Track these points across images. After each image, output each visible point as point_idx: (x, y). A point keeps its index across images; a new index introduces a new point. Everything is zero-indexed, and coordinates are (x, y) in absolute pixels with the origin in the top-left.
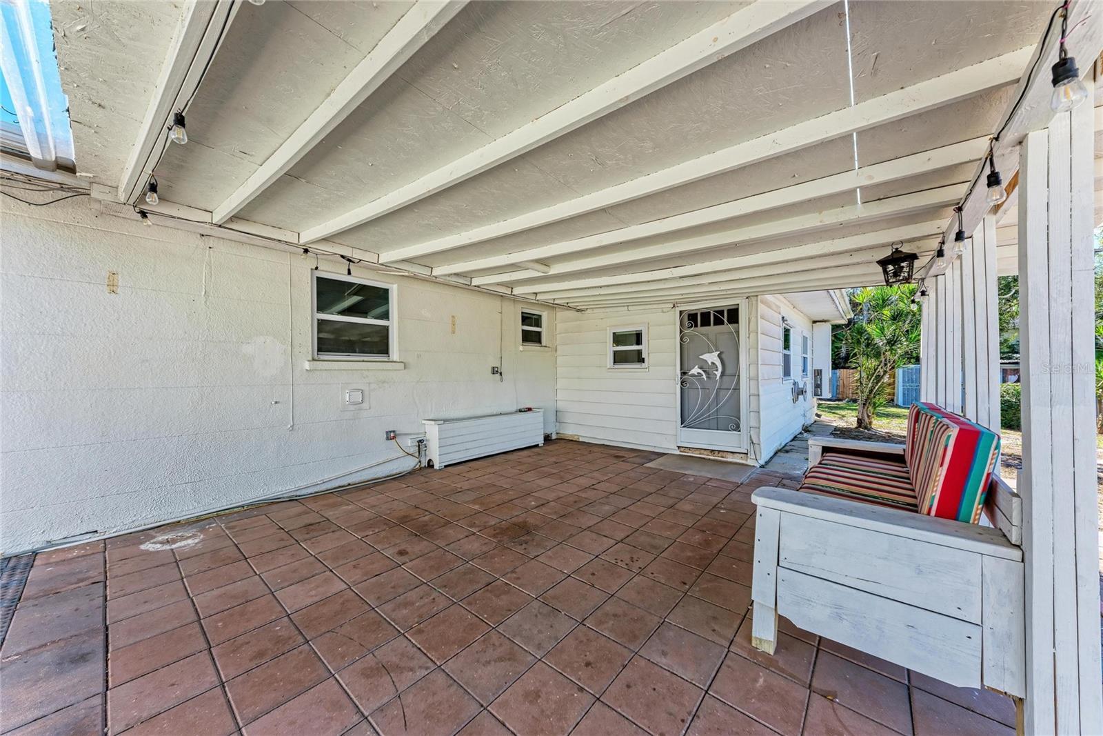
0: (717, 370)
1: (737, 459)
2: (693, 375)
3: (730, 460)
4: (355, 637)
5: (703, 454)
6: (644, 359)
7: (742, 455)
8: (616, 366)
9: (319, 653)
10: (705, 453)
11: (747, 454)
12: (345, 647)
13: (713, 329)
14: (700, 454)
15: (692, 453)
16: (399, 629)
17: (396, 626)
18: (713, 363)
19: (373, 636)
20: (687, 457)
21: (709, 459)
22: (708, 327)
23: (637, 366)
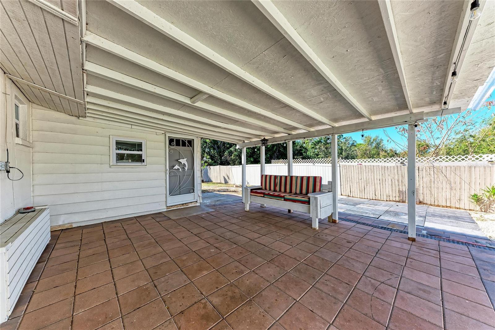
0: (186, 167)
1: (193, 205)
2: (175, 169)
3: (190, 206)
4: (369, 305)
5: (179, 207)
6: (144, 160)
7: (194, 203)
8: (119, 164)
9: (389, 317)
10: (180, 206)
11: (197, 201)
12: (377, 306)
13: (181, 148)
14: (177, 207)
15: (173, 208)
16: (353, 289)
17: (352, 290)
18: (184, 164)
19: (363, 297)
20: (171, 211)
21: (182, 208)
22: (180, 147)
23: (139, 164)
